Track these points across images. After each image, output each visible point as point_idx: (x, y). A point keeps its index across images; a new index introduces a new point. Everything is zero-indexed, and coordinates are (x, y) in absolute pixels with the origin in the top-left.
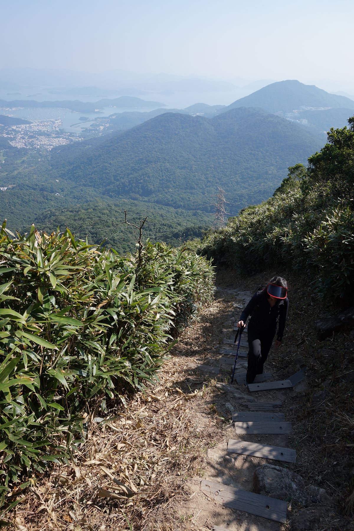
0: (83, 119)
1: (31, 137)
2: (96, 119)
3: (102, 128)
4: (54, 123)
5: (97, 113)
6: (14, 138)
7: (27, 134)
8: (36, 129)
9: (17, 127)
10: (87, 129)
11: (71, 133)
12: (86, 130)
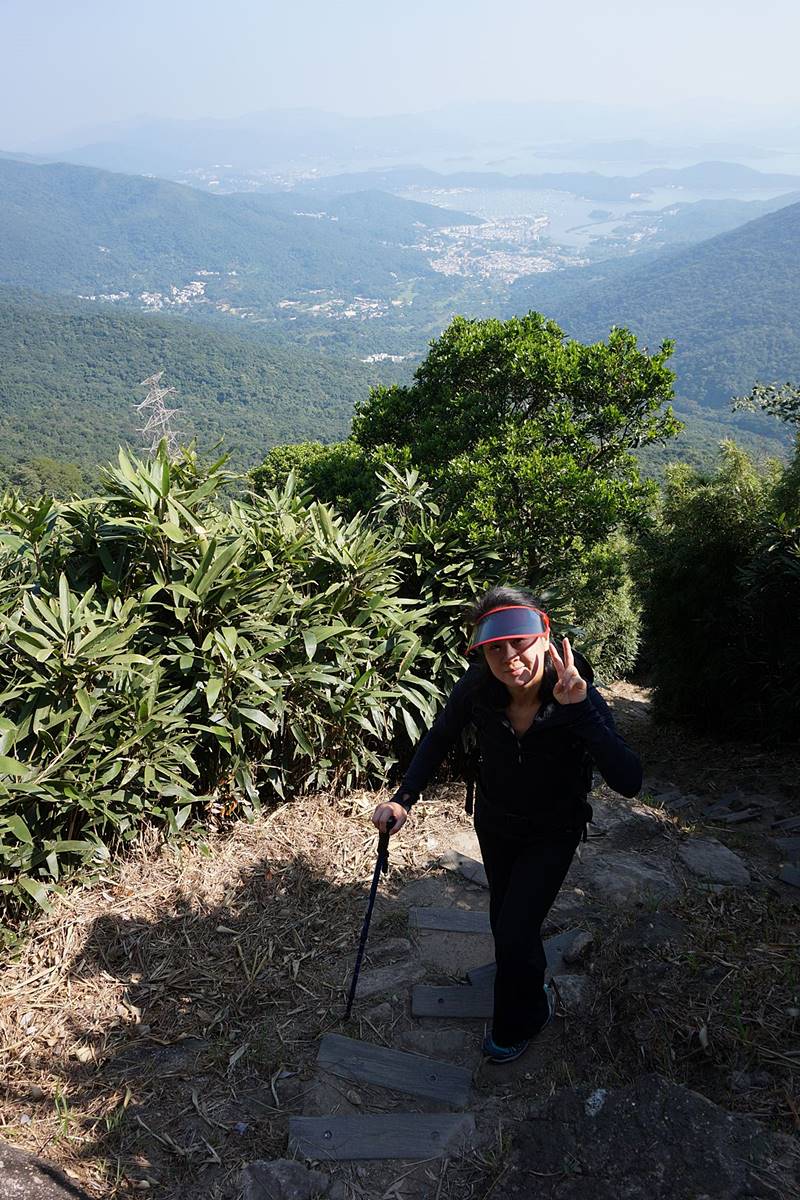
0: (599, 216)
1: (478, 253)
2: (628, 217)
3: (639, 236)
4: (531, 222)
5: (634, 201)
6: (442, 253)
7: (469, 246)
8: (489, 235)
9: (452, 231)
10: (601, 238)
11: (564, 248)
12: (601, 241)
